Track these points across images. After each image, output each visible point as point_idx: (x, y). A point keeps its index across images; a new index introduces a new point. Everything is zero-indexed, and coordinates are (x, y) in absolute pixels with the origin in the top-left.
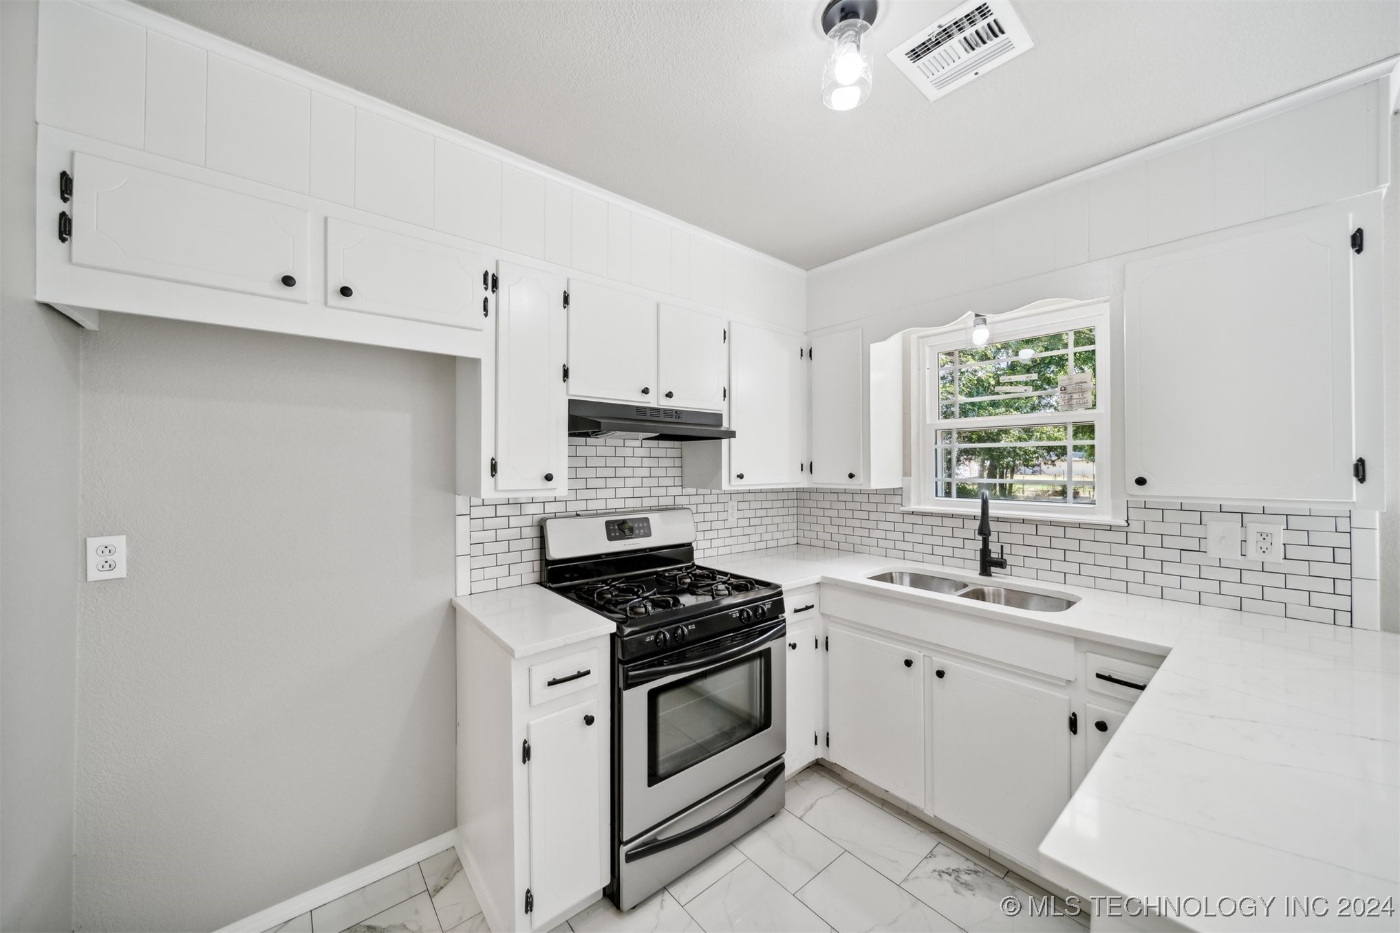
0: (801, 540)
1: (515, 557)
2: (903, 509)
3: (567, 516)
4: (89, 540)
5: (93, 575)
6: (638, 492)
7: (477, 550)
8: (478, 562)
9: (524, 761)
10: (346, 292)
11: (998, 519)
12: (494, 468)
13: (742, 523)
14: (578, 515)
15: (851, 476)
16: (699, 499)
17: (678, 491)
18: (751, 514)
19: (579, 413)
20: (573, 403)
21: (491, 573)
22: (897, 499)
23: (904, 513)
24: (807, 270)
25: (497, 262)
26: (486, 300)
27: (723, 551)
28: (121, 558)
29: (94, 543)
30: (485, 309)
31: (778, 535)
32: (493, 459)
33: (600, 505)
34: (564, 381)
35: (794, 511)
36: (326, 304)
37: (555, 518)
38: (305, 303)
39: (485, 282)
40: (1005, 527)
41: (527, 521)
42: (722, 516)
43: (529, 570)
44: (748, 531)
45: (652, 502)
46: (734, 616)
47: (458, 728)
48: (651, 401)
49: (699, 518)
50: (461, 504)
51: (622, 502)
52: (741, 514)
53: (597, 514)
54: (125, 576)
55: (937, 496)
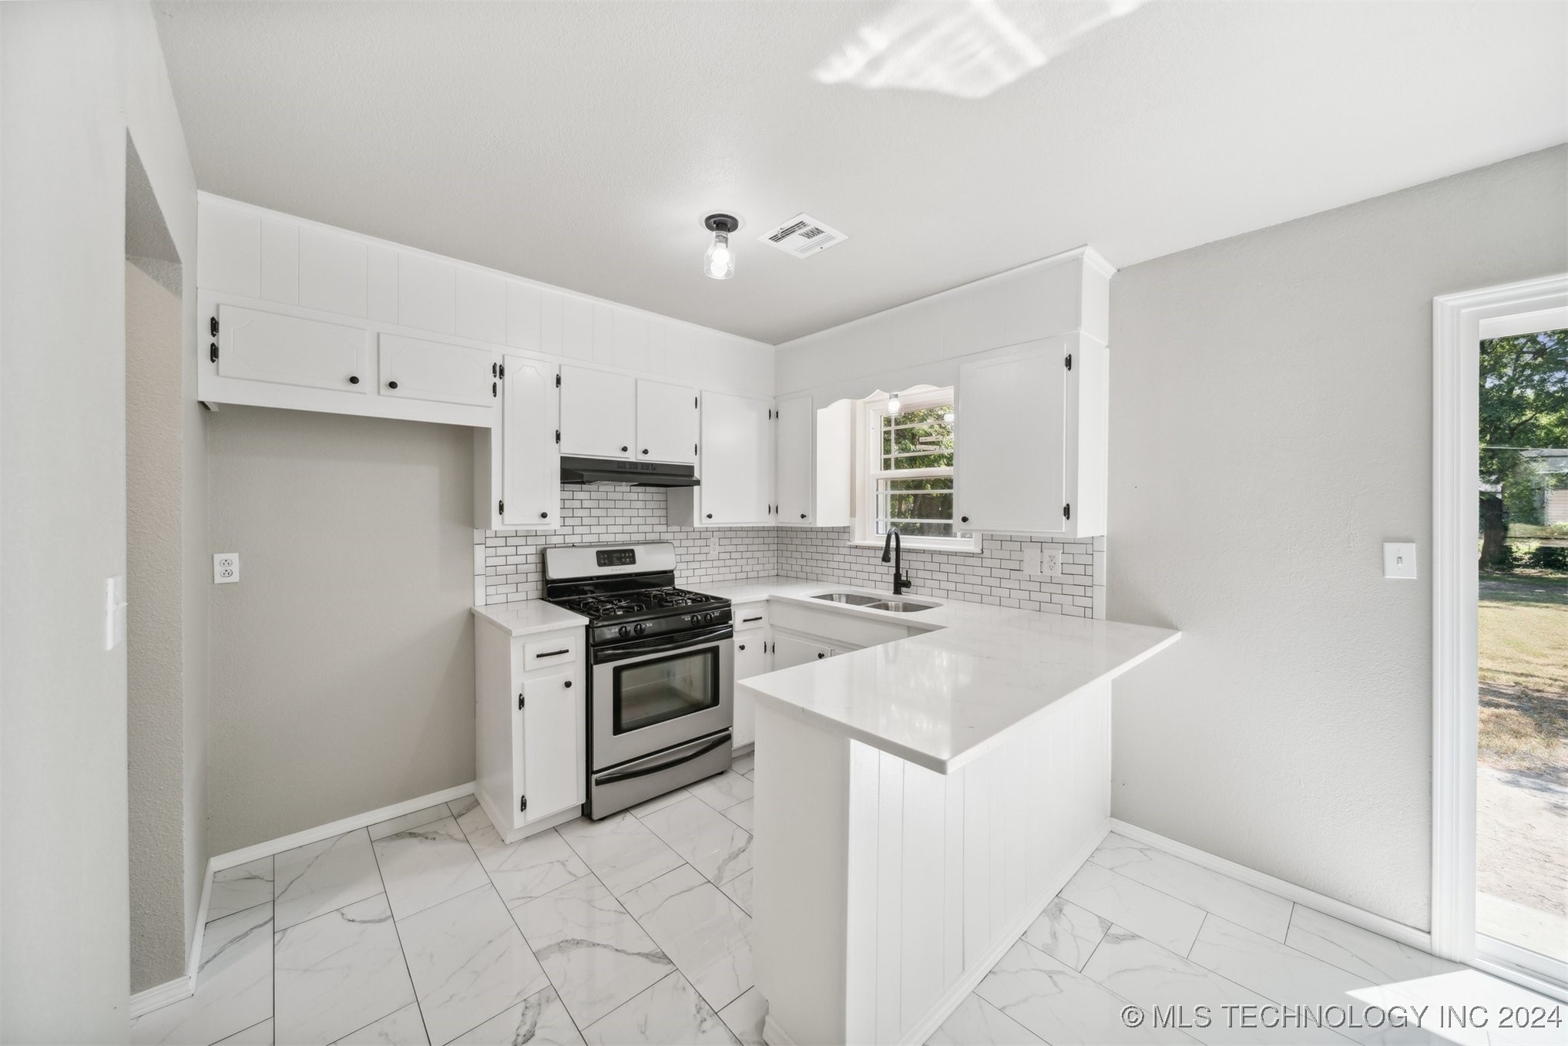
0: (781, 573)
1: (522, 578)
2: (849, 543)
3: (565, 546)
4: (215, 555)
5: (218, 579)
6: (627, 529)
7: (491, 571)
8: (491, 581)
9: (520, 708)
10: (393, 385)
11: (910, 551)
12: (501, 508)
13: (722, 556)
14: (573, 546)
15: (803, 516)
16: (683, 536)
17: (663, 528)
18: (732, 548)
19: (568, 466)
20: (564, 460)
21: (502, 589)
22: (846, 536)
23: (851, 547)
24: (775, 345)
25: (503, 356)
26: (495, 386)
27: (703, 579)
28: (235, 568)
29: (218, 558)
30: (494, 391)
31: (757, 568)
32: (500, 502)
33: (593, 539)
34: (557, 443)
35: (774, 547)
36: (379, 393)
37: (555, 547)
38: (365, 394)
39: (494, 371)
40: (913, 556)
41: (532, 550)
42: (704, 550)
43: (533, 587)
44: (728, 563)
45: (641, 537)
46: (686, 619)
47: (477, 705)
48: (631, 457)
49: (683, 551)
50: (478, 535)
51: (614, 536)
52: (722, 549)
53: (590, 546)
54: (238, 581)
55: (877, 533)
